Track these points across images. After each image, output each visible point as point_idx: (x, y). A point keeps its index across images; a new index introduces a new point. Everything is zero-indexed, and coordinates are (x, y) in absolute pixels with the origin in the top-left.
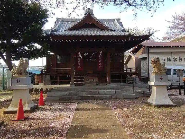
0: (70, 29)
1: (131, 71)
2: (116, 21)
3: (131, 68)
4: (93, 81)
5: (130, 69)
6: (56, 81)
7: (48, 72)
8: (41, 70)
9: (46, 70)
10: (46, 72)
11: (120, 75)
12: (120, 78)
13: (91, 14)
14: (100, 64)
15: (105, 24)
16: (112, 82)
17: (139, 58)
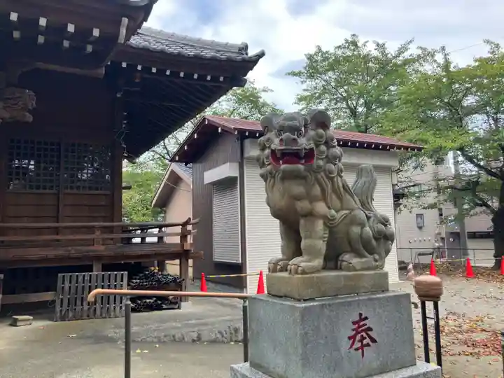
17: (206, 181)
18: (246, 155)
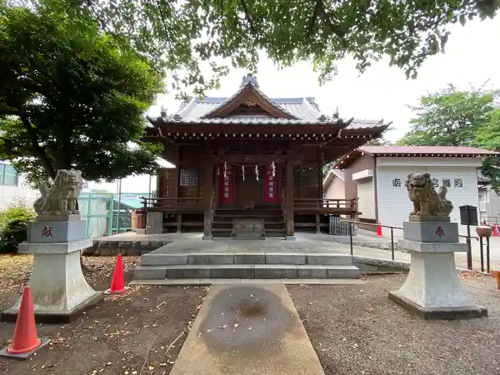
0: (208, 116)
1: (338, 206)
2: (305, 101)
3: (338, 201)
4: (255, 228)
5: (336, 202)
6: (174, 224)
7: (159, 205)
8: (144, 200)
9: (156, 201)
10: (155, 205)
11: (315, 216)
12: (315, 222)
13: (253, 85)
14: (271, 189)
15: (283, 107)
16: (298, 229)
17: (354, 179)
18: (377, 165)
